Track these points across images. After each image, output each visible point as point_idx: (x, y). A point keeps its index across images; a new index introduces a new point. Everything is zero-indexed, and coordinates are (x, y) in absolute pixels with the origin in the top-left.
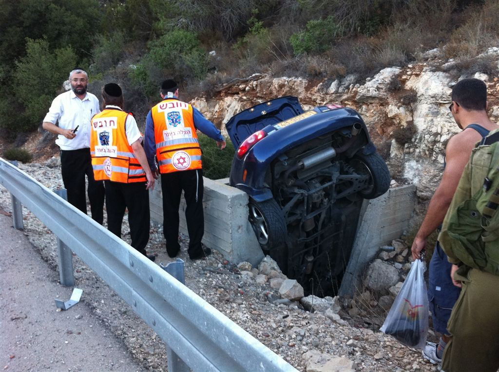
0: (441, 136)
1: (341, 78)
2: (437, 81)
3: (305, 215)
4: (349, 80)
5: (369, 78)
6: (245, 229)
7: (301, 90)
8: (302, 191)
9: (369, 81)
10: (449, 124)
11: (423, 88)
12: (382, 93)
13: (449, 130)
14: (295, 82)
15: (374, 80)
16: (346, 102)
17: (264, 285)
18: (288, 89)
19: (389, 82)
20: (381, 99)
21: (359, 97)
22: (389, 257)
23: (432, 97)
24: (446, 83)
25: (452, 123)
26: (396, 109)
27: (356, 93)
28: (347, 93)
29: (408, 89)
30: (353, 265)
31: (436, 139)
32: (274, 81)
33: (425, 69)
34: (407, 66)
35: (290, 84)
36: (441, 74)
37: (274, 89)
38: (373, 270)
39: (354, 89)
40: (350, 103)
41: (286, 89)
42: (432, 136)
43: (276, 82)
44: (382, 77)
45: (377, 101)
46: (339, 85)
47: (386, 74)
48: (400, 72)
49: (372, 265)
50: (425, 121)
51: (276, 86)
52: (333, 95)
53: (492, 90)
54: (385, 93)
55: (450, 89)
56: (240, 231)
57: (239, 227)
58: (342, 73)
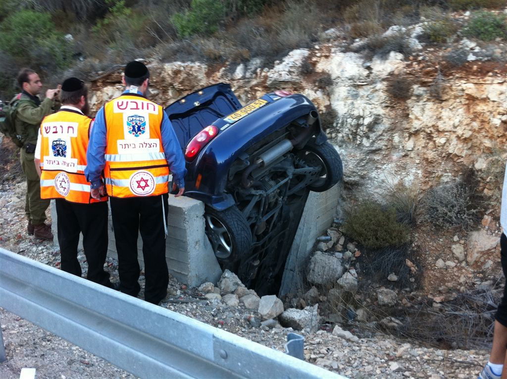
0: (364, 119)
1: (246, 61)
2: (350, 62)
3: (261, 218)
4: (255, 64)
5: (278, 62)
6: (202, 244)
7: (201, 76)
8: (260, 192)
9: (278, 64)
10: (370, 106)
11: (338, 70)
12: (295, 78)
13: (371, 112)
14: (192, 67)
15: (284, 63)
16: (256, 88)
17: (239, 307)
18: (185, 75)
19: (300, 65)
20: (294, 83)
21: (270, 82)
22: (328, 247)
23: (350, 79)
24: (361, 63)
25: (373, 105)
26: (314, 93)
27: (266, 77)
28: (255, 78)
29: (320, 71)
30: (293, 261)
31: (359, 122)
32: (165, 67)
33: (333, 50)
34: (314, 48)
35: (187, 70)
36: (352, 54)
37: (167, 76)
38: (315, 264)
39: (263, 74)
40: (260, 89)
41: (183, 76)
42: (354, 120)
43: (169, 67)
44: (292, 60)
45: (290, 86)
46: (246, 69)
47: (297, 56)
48: (309, 54)
49: (313, 259)
50: (345, 105)
51: (170, 72)
52: (241, 81)
53: (410, 69)
54: (298, 77)
55: (366, 70)
56: (197, 247)
57: (197, 243)
58: (246, 56)
